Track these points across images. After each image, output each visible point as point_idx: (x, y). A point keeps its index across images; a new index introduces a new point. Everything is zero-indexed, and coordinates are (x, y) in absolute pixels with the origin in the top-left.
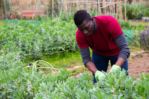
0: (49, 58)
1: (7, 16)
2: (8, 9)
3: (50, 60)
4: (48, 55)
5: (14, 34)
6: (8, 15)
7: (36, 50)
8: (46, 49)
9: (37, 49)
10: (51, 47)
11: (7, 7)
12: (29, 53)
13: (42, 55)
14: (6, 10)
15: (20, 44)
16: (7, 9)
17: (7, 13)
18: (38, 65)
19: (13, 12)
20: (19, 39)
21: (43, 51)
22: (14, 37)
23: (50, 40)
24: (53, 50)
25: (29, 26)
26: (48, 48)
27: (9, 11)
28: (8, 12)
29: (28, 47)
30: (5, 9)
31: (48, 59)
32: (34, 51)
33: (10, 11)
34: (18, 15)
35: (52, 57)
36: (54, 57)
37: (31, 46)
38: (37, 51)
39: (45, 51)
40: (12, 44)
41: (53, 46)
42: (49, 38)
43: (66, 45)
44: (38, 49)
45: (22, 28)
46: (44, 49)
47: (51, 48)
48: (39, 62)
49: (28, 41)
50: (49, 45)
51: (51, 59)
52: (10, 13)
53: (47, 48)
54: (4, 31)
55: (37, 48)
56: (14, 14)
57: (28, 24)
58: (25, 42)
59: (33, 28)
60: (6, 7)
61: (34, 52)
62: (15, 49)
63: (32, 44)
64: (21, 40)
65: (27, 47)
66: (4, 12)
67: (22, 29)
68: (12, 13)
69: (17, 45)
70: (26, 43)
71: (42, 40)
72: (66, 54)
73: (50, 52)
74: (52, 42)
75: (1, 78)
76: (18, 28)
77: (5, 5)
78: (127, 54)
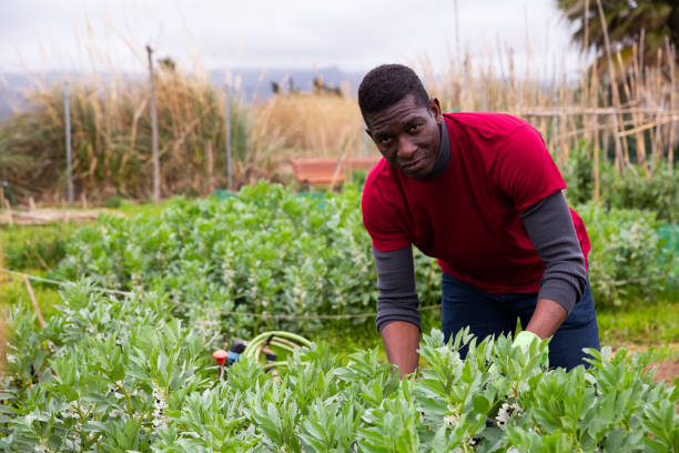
0: (349, 339)
1: (234, 178)
2: (241, 151)
4: (346, 327)
6: (239, 176)
7: (296, 300)
8: (339, 300)
9: (299, 297)
10: (361, 290)
11: (235, 142)
12: (264, 313)
13: (321, 326)
14: (232, 154)
15: (228, 275)
16: (235, 150)
17: (235, 166)
19: (260, 165)
20: (223, 253)
21: (327, 308)
23: (357, 260)
24: (365, 303)
26: (346, 295)
27: (243, 160)
28: (240, 164)
29: (260, 285)
30: (229, 148)
31: (345, 341)
32: (285, 304)
33: (248, 156)
34: (281, 174)
35: (363, 333)
36: (372, 335)
37: (272, 284)
38: (298, 305)
39: (334, 307)
40: (191, 273)
41: (370, 285)
42: (353, 252)
43: (430, 283)
44: (304, 295)
45: (252, 212)
46: (331, 299)
47: (359, 295)
49: (258, 263)
50: (351, 282)
51: (356, 341)
52: (248, 166)
53: (343, 293)
55: (299, 294)
56: (262, 169)
58: (248, 265)
59: (299, 214)
60: (232, 144)
61: (287, 308)
62: (201, 292)
63: (280, 275)
64: (232, 257)
65: (255, 289)
66: (220, 164)
68: (256, 168)
69: (218, 279)
70: (251, 270)
71: (321, 261)
72: (426, 322)
73: (356, 310)
74: (365, 269)
75: (63, 379)
76: (235, 211)
77: (228, 134)
78: (577, 285)
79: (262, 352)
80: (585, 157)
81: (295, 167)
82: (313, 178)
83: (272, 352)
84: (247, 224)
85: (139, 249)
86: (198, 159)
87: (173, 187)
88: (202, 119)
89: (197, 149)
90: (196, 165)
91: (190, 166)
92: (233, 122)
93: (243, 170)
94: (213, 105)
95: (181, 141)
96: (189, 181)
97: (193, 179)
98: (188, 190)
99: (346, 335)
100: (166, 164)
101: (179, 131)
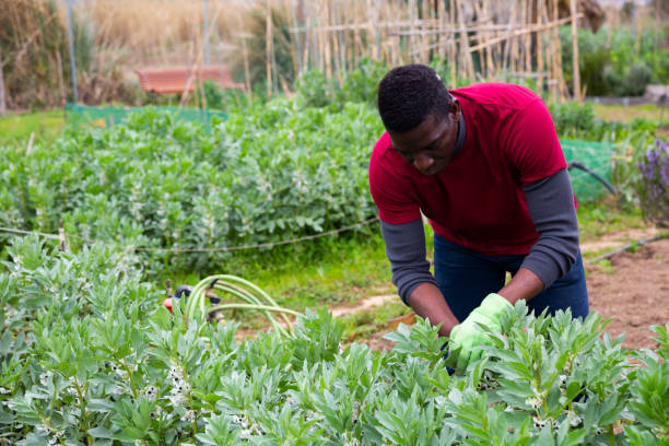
0: (257, 265)
1: (79, 88)
2: (85, 61)
3: (262, 272)
4: (253, 254)
5: (112, 164)
6: (84, 86)
7: (204, 231)
8: (246, 228)
9: (208, 228)
10: (266, 218)
11: (79, 53)
12: (175, 244)
13: (230, 254)
14: (77, 64)
15: (136, 208)
16: (79, 60)
17: (81, 77)
18: (212, 294)
19: (105, 75)
20: (131, 186)
21: (233, 236)
22: (112, 177)
23: (262, 189)
24: (271, 231)
25: (171, 130)
26: (252, 223)
27: (87, 70)
28: (85, 74)
29: (171, 217)
30: (73, 58)
31: (253, 267)
32: (196, 235)
33: (92, 67)
34: (126, 85)
35: (269, 259)
36: (278, 260)
37: (182, 216)
38: (207, 235)
39: (241, 235)
40: (101, 208)
41: (275, 213)
42: (258, 181)
43: (330, 207)
44: (212, 225)
45: (145, 141)
46: (237, 228)
47: (265, 223)
48: (215, 282)
49: (167, 195)
50: (259, 211)
51: (264, 268)
52: (93, 76)
53: (249, 221)
54: (70, 152)
55: (208, 223)
56: (108, 80)
57: (169, 122)
58: (156, 196)
59: (189, 140)
60: (75, 55)
61: (196, 239)
62: (114, 228)
63: (187, 206)
64: (141, 190)
65: (164, 221)
66: (67, 74)
67: (141, 145)
68: (101, 78)
69: (125, 211)
70: (160, 203)
71: (226, 191)
72: (326, 245)
73: (262, 238)
74: (270, 198)
75: (60, 356)
77: (71, 45)
78: (562, 263)
79: (206, 296)
81: (141, 77)
82: (160, 88)
83: (216, 296)
84: (142, 154)
85: (42, 184)
86: (42, 70)
87: (18, 99)
88: (44, 31)
89: (40, 60)
90: (39, 76)
91: (34, 77)
92: (75, 33)
93: (88, 81)
94: (55, 15)
95: (23, 52)
96: (34, 91)
97: (38, 91)
98: (33, 101)
99: (253, 261)
100: (9, 76)
101: (20, 42)
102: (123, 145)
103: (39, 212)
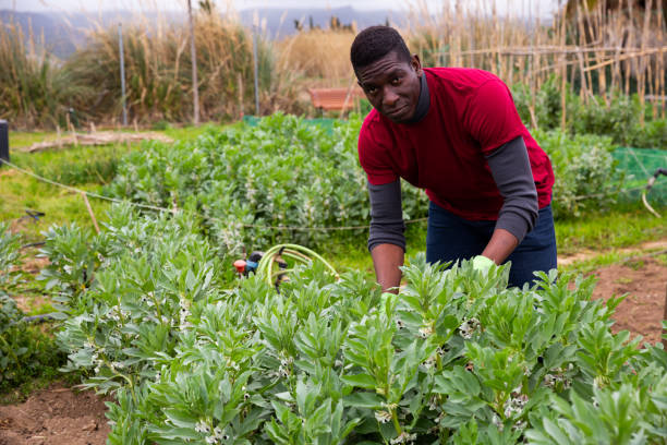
0: (351, 246)
1: (260, 104)
2: (267, 81)
3: (353, 252)
4: (348, 236)
5: (237, 157)
6: (265, 102)
7: (306, 214)
8: (342, 214)
9: (308, 211)
10: (361, 205)
11: (262, 75)
12: (280, 224)
13: (328, 236)
14: (259, 84)
15: (251, 193)
16: (262, 81)
17: (261, 95)
19: (283, 94)
20: (246, 175)
21: (332, 221)
22: (236, 166)
23: (358, 181)
24: (365, 217)
25: (296, 131)
26: (348, 209)
27: (268, 89)
28: (266, 93)
29: (276, 202)
30: (256, 80)
31: (347, 249)
33: (272, 87)
34: (301, 102)
35: (362, 242)
37: (285, 201)
38: (308, 219)
39: (338, 220)
40: (219, 192)
41: (367, 202)
42: (355, 174)
43: (419, 199)
44: (312, 210)
45: (271, 139)
46: (336, 214)
47: (360, 210)
48: (282, 250)
49: (275, 183)
50: (352, 199)
51: (357, 248)
52: (274, 94)
53: (345, 207)
55: (308, 208)
56: (285, 98)
57: (294, 125)
58: (267, 185)
59: (310, 140)
60: (259, 75)
61: (299, 220)
62: (227, 208)
63: (291, 193)
64: (255, 178)
65: (272, 205)
66: (249, 93)
67: (268, 143)
68: (279, 96)
69: (242, 197)
70: (269, 189)
71: (328, 181)
72: (416, 233)
73: (357, 223)
75: (106, 288)
76: (256, 138)
77: (256, 67)
78: (529, 218)
79: (275, 261)
80: (555, 89)
81: (312, 95)
82: (327, 105)
83: (284, 262)
84: (267, 150)
85: (176, 171)
86: (231, 89)
87: (210, 113)
88: (234, 55)
89: (230, 80)
90: (229, 94)
91: (224, 94)
92: (260, 58)
93: (268, 98)
94: (243, 43)
95: (216, 74)
96: (224, 107)
97: (227, 106)
98: (223, 114)
99: (349, 243)
100: (204, 93)
101: (214, 65)
102: (253, 142)
103: (172, 194)
